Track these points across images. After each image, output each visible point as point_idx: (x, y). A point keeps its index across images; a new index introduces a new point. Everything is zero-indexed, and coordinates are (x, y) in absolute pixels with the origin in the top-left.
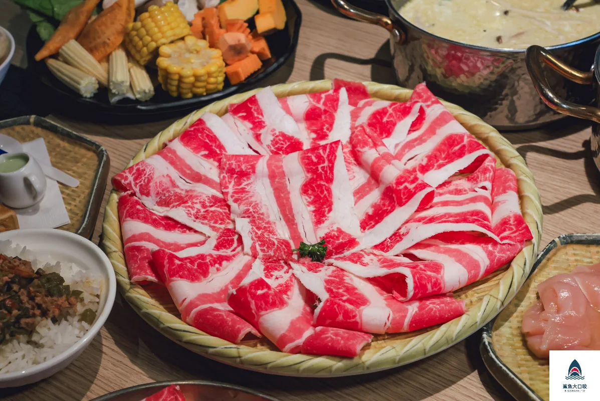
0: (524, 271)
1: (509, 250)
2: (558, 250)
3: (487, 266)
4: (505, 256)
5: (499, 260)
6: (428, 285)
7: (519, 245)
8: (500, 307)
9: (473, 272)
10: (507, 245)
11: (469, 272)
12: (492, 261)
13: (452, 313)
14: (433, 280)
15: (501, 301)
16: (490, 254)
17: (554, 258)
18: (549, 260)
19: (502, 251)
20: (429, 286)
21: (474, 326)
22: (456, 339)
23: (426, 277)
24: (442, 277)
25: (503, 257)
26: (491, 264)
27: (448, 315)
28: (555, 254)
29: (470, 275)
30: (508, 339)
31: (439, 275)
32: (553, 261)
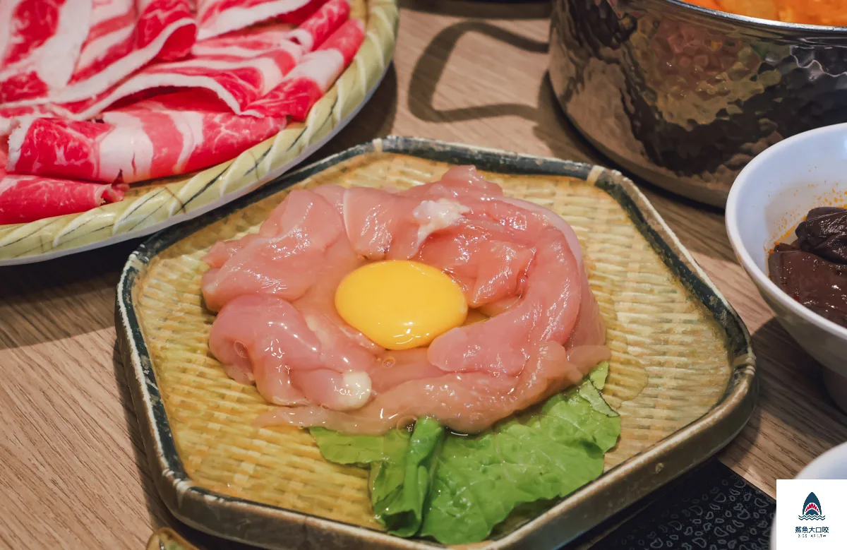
0: (257, 165)
1: (247, 127)
2: (375, 159)
3: (197, 148)
4: (237, 136)
5: (224, 140)
6: (57, 149)
7: (271, 123)
8: (176, 213)
9: (165, 151)
10: (249, 119)
11: (157, 149)
12: (209, 139)
13: (72, 200)
14: (71, 144)
15: (181, 202)
16: (210, 127)
17: (360, 171)
18: (344, 170)
19: (235, 127)
20: (60, 153)
21: (106, 231)
22: (60, 245)
23: (57, 135)
24: (93, 145)
25: (232, 136)
26: (204, 144)
27: (64, 203)
28: (362, 165)
29: (158, 155)
30: (184, 275)
31: (91, 140)
32: (356, 176)
